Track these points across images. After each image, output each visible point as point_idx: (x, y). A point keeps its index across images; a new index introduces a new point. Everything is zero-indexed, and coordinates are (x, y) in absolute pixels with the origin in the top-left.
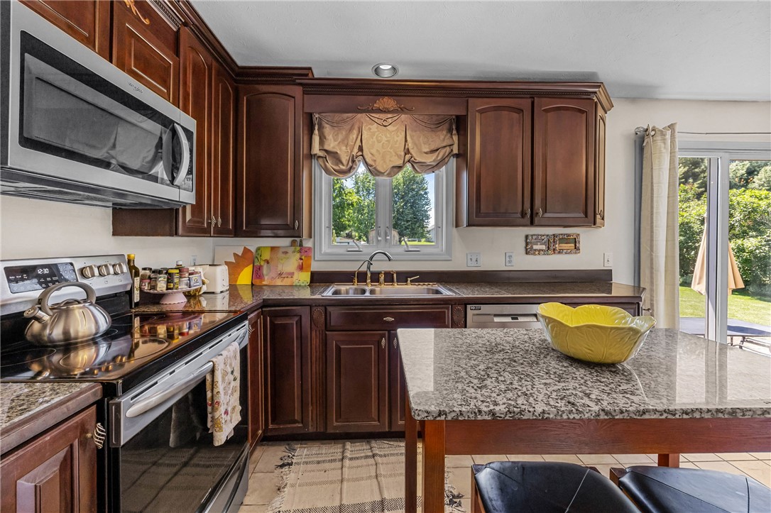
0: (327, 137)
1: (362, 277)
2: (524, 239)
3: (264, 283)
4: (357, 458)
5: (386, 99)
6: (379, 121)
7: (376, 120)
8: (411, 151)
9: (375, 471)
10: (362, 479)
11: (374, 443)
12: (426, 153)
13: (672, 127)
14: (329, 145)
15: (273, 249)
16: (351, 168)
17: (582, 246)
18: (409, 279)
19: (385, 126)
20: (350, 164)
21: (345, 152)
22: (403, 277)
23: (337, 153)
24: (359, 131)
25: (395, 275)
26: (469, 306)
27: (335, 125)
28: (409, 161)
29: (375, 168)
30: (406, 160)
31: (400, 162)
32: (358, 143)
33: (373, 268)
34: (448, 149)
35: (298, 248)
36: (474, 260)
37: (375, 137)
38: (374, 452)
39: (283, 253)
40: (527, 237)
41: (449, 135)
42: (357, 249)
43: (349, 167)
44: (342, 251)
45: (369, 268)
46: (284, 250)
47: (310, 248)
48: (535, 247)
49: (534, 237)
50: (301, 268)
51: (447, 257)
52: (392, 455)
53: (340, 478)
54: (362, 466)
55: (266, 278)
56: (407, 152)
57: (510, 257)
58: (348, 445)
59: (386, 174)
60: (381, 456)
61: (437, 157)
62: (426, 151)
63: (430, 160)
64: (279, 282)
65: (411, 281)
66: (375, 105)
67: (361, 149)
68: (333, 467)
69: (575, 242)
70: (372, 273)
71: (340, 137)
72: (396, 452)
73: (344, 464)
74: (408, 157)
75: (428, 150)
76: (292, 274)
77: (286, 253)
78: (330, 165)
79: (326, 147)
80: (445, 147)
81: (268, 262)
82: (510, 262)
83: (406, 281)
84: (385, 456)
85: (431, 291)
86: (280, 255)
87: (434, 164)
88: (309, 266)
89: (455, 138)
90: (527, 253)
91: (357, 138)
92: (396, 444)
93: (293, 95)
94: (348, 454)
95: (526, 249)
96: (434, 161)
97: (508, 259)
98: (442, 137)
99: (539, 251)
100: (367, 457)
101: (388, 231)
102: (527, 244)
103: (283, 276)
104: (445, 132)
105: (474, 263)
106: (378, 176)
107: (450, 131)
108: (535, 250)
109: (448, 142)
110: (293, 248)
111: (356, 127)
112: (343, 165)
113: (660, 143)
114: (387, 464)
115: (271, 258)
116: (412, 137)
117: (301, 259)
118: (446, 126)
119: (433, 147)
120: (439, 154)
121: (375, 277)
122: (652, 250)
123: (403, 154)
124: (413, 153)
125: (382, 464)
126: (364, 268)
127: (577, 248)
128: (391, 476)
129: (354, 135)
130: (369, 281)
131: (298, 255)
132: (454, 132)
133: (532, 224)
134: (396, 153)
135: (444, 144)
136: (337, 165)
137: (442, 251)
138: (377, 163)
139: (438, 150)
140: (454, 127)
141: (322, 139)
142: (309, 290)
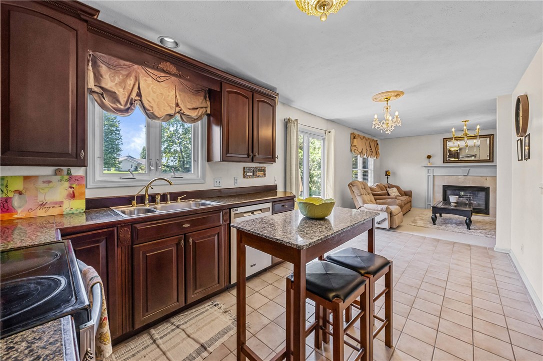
0: (104, 76)
1: (141, 199)
2: (242, 169)
3: (16, 216)
4: (166, 335)
5: (168, 64)
6: (154, 76)
7: (151, 75)
8: (180, 105)
9: (185, 334)
10: (179, 343)
11: (173, 320)
12: (189, 109)
13: (297, 120)
14: (107, 84)
15: (26, 178)
16: (128, 109)
17: (266, 173)
18: (179, 198)
19: (159, 82)
20: (129, 105)
21: (123, 94)
22: (175, 197)
23: (115, 93)
24: (136, 80)
25: (169, 196)
26: (232, 210)
27: (111, 67)
28: (178, 113)
29: (153, 113)
30: (177, 111)
31: (172, 112)
32: (136, 90)
33: (150, 192)
34: (204, 110)
35: (67, 177)
36: (218, 182)
37: (150, 88)
38: (176, 325)
39: (44, 182)
40: (244, 168)
41: (204, 101)
42: (132, 177)
43: (127, 107)
44: (116, 179)
45: (147, 191)
46: (45, 179)
47: (81, 177)
48: (248, 174)
49: (248, 168)
50: (73, 196)
51: (203, 181)
52: (190, 320)
53: (162, 353)
54: (173, 337)
55: (19, 211)
56: (177, 105)
57: (236, 180)
58: (153, 331)
59: (161, 119)
60: (183, 324)
61: (198, 114)
62: (189, 107)
63: (194, 114)
64: (41, 213)
65: (181, 199)
66: (160, 66)
67: (139, 94)
68: (149, 351)
69: (264, 171)
70: (149, 195)
71: (117, 80)
72: (192, 317)
73: (158, 343)
74: (178, 109)
75: (191, 107)
76: (60, 204)
77: (49, 182)
78: (107, 102)
79: (103, 85)
80: (202, 108)
81: (20, 193)
82: (236, 183)
83: (177, 199)
84: (186, 323)
85: (198, 205)
86: (40, 184)
87: (196, 118)
88: (84, 193)
89: (209, 103)
90: (244, 177)
91: (134, 85)
92: (189, 312)
93: (76, 28)
94: (156, 336)
95: (244, 175)
96: (196, 116)
97: (235, 181)
98: (201, 101)
99: (250, 176)
100: (172, 330)
101: (158, 162)
102: (244, 172)
103: (46, 206)
104: (202, 98)
105: (218, 184)
106: (155, 119)
107: (205, 98)
108: (248, 176)
109: (204, 105)
110: (58, 177)
111: (134, 74)
112: (121, 104)
113: (293, 127)
114: (191, 326)
115: (26, 189)
116: (180, 95)
117: (71, 187)
118: (203, 94)
119: (194, 106)
120: (199, 111)
121: (153, 199)
122: (291, 175)
123: (174, 106)
124: (182, 107)
125: (187, 327)
126: (143, 193)
127: (265, 174)
128: (197, 330)
129: (131, 82)
130: (147, 202)
131: (67, 184)
132: (208, 99)
133: (252, 161)
134: (168, 104)
135: (202, 106)
136: (114, 103)
137: (198, 177)
138: (154, 109)
139: (197, 108)
140: (207, 96)
141: (98, 77)
142: (84, 217)
